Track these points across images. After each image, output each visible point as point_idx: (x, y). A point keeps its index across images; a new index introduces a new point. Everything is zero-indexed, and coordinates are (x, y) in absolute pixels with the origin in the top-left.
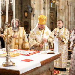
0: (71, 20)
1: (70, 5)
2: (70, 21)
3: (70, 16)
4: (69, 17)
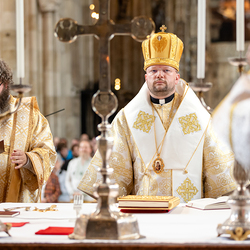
0: (59, 93)
1: (53, 12)
2: (55, 98)
3: (55, 70)
4: (50, 75)
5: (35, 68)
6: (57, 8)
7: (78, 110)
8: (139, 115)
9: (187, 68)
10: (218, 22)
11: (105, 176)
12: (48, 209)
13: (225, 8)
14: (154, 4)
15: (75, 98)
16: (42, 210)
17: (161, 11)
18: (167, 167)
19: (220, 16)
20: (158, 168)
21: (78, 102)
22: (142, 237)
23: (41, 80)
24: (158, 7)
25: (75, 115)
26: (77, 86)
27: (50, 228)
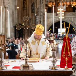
1: (8, 7)
5: (3, 21)
6: (9, 6)
7: (14, 31)
8: (32, 41)
9: (40, 19)
10: (48, 8)
11: (26, 57)
12: (14, 61)
13: (49, 4)
14: (32, 4)
15: (13, 28)
16: (13, 61)
17: (33, 5)
18: (39, 53)
19: (48, 6)
20: (37, 54)
21: (14, 29)
22: (34, 69)
23: (5, 24)
24: (33, 4)
25: (13, 32)
26: (14, 25)
27: (15, 67)
